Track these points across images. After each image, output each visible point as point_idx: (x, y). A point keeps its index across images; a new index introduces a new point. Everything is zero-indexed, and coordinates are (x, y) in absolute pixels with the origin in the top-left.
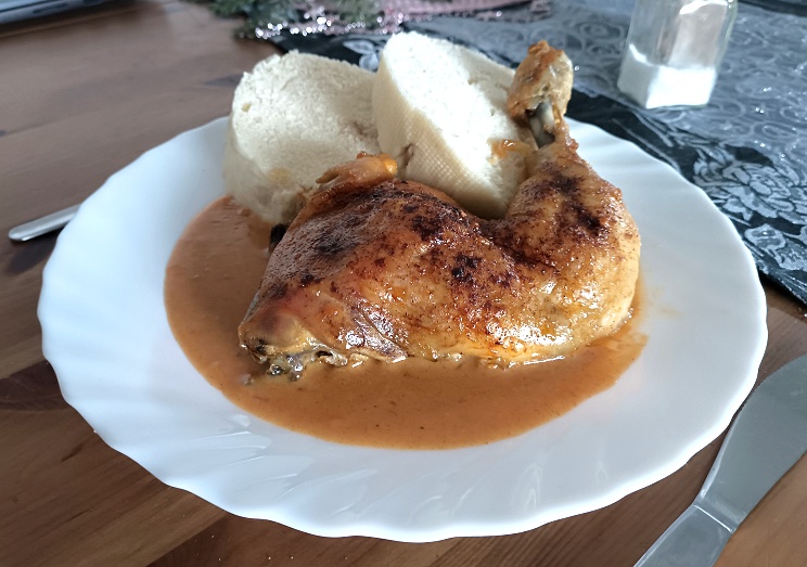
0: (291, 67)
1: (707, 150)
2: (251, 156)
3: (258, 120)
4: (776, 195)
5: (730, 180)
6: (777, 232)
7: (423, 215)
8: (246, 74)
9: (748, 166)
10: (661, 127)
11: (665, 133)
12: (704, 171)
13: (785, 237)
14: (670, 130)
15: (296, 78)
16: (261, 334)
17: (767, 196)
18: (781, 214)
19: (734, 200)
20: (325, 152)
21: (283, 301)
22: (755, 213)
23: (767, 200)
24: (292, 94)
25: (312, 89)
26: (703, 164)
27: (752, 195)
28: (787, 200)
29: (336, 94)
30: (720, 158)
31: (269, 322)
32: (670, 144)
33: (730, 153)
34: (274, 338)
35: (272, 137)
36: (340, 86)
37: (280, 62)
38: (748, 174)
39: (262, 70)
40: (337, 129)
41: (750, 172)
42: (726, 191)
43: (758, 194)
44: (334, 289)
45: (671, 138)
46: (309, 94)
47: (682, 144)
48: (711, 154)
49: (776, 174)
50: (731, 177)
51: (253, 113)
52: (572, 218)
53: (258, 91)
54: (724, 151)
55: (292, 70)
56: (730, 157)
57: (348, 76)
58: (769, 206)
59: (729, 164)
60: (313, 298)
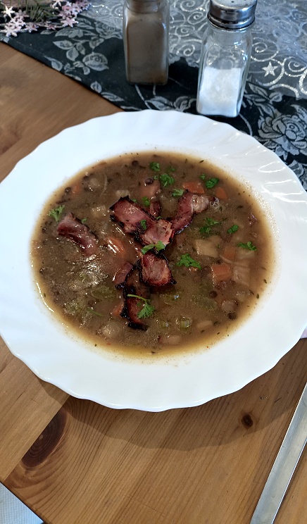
1: (263, 108)
4: (299, 138)
5: (277, 132)
6: (300, 165)
9: (285, 118)
12: (263, 126)
13: (304, 167)
17: (294, 140)
18: (301, 151)
19: (279, 147)
22: (289, 153)
23: (294, 143)
26: (263, 119)
27: (287, 141)
28: (304, 140)
30: (270, 113)
33: (275, 108)
38: (284, 125)
41: (285, 123)
42: (275, 142)
43: (290, 140)
48: (266, 111)
49: (299, 120)
50: (276, 129)
54: (272, 107)
56: (275, 111)
58: (295, 147)
59: (275, 116)
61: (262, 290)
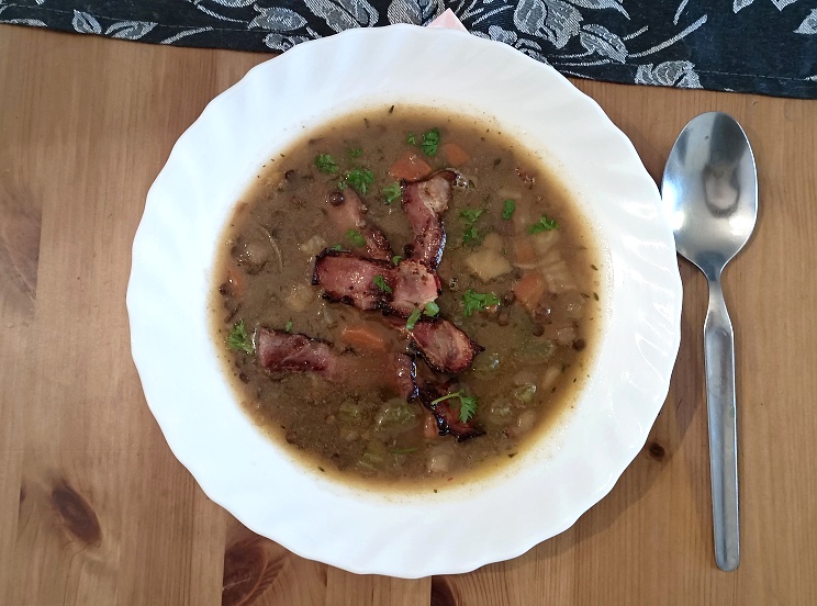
61: (597, 283)
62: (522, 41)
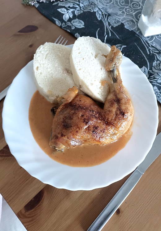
0: (46, 50)
1: (157, 56)
2: (42, 87)
3: (41, 73)
5: (160, 70)
7: (85, 117)
8: (34, 55)
10: (147, 45)
11: (148, 48)
14: (149, 46)
15: (48, 53)
16: (54, 145)
19: (160, 78)
20: (60, 81)
21: (58, 140)
24: (48, 60)
25: (53, 58)
26: (156, 62)
29: (60, 58)
30: (160, 59)
31: (56, 143)
32: (149, 53)
34: (57, 147)
35: (46, 79)
36: (61, 55)
37: (43, 48)
39: (39, 53)
40: (62, 72)
42: (159, 75)
44: (68, 138)
45: (149, 50)
46: (53, 59)
47: (152, 53)
48: (158, 58)
51: (39, 71)
52: (118, 112)
53: (39, 62)
55: (47, 51)
57: (62, 50)
60: (64, 140)
62: (160, 94)
